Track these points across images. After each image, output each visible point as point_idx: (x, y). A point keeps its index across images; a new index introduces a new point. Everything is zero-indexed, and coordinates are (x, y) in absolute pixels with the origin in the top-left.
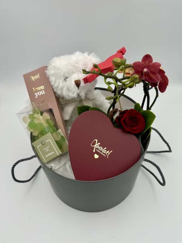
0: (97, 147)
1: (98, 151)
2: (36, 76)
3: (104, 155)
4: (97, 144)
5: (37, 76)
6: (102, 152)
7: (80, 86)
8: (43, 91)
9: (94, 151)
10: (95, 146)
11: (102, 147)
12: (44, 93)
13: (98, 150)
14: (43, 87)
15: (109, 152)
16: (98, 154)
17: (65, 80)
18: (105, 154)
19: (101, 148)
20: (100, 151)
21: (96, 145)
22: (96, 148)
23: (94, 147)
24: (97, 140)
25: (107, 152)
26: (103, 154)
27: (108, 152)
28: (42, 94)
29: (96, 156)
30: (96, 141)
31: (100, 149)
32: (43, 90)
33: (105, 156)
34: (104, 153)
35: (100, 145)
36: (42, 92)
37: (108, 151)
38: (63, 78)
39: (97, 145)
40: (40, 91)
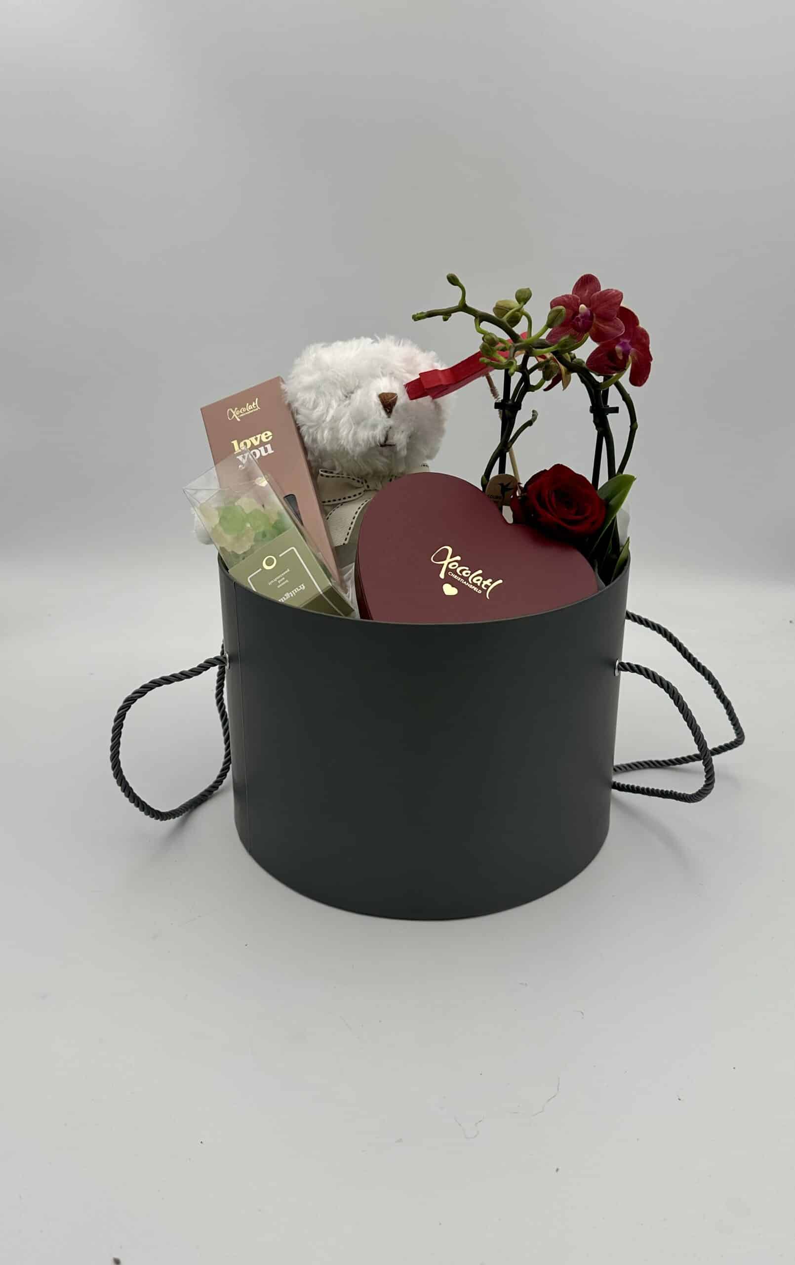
0: (450, 566)
1: (455, 577)
2: (249, 407)
3: (475, 589)
4: (451, 558)
5: (252, 407)
6: (468, 581)
7: (394, 410)
8: (269, 446)
9: (442, 576)
10: (445, 563)
11: (467, 568)
12: (270, 451)
13: (456, 574)
14: (269, 433)
15: (492, 583)
16: (454, 583)
17: (346, 397)
18: (480, 588)
19: (465, 570)
20: (462, 577)
21: (448, 560)
22: (448, 569)
23: (443, 565)
24: (450, 550)
25: (485, 583)
26: (471, 586)
27: (488, 582)
28: (264, 454)
29: (449, 590)
30: (447, 551)
31: (461, 571)
32: (267, 443)
33: (480, 592)
34: (474, 584)
35: (461, 561)
36: (262, 449)
37: (490, 580)
38: (340, 393)
39: (450, 562)
40: (257, 447)
